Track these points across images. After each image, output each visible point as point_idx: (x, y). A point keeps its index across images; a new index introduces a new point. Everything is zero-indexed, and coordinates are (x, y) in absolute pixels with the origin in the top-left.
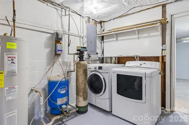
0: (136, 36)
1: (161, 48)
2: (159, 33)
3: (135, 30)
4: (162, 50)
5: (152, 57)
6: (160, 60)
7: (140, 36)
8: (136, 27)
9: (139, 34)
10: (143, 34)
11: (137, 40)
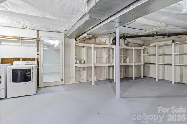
0: (20, 44)
1: (36, 53)
2: (35, 45)
3: (20, 41)
4: (37, 54)
5: (31, 58)
6: (36, 60)
7: (22, 44)
8: (21, 39)
9: (22, 43)
10: (25, 44)
11: (21, 47)
